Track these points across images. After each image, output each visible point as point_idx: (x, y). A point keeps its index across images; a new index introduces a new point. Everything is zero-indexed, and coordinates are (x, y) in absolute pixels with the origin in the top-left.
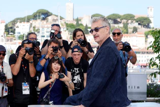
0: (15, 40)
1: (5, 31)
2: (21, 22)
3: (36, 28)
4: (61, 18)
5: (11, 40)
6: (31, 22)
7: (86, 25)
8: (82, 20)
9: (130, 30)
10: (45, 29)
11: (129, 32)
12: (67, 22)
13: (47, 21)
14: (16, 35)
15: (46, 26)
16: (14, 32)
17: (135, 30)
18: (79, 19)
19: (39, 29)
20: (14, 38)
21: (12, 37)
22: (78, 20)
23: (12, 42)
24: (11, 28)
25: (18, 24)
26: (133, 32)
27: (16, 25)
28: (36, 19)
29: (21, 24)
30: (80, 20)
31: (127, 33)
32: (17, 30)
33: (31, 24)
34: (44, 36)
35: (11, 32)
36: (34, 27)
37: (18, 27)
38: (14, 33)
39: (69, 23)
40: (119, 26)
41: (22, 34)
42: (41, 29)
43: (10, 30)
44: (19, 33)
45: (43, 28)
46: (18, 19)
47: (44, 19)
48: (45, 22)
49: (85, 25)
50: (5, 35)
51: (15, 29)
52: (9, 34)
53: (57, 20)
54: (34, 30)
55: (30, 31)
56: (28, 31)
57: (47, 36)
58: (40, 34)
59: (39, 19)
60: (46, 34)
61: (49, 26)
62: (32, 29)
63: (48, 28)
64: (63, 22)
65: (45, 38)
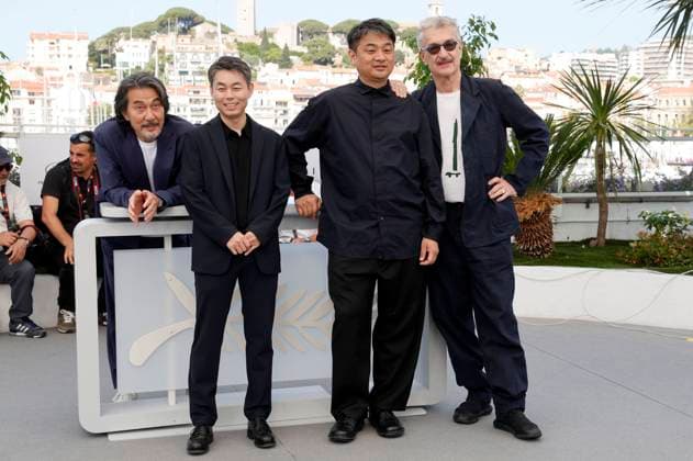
0: (115, 81)
1: (90, 60)
2: (128, 38)
3: (167, 54)
4: (225, 30)
5: (106, 81)
6: (153, 38)
7: (286, 47)
8: (275, 35)
10: (189, 56)
12: (240, 40)
13: (193, 37)
14: (119, 69)
15: (190, 48)
16: (111, 61)
17: (399, 59)
18: (268, 31)
19: (171, 56)
20: (113, 77)
21: (107, 74)
22: (265, 35)
23: (108, 87)
24: (105, 52)
25: (122, 43)
27: (118, 45)
28: (166, 32)
29: (128, 42)
30: (271, 35)
32: (120, 58)
33: (154, 42)
34: (186, 73)
35: (106, 61)
36: (161, 52)
37: (121, 50)
38: (113, 65)
39: (244, 41)
41: (132, 66)
42: (177, 55)
43: (102, 57)
44: (125, 64)
45: (183, 53)
46: (120, 30)
47: (184, 31)
48: (186, 38)
49: (282, 47)
50: (91, 69)
51: (114, 56)
52: (99, 67)
53: (215, 33)
54: (162, 58)
55: (153, 60)
56: (147, 60)
57: (194, 73)
58: (177, 67)
59: (172, 30)
60: (191, 68)
61: (197, 47)
62: (156, 55)
63: (195, 53)
64: (230, 38)
65: (188, 77)
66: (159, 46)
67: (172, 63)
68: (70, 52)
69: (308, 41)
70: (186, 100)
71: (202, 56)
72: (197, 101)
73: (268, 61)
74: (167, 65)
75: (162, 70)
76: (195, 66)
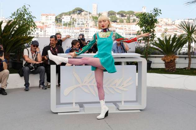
0: (61, 26)
1: (56, 21)
2: (65, 15)
4: (90, 13)
5: (59, 26)
6: (71, 15)
9: (131, 21)
10: (80, 20)
11: (130, 22)
12: (93, 16)
13: (81, 15)
14: (63, 23)
15: (80, 18)
17: (134, 21)
18: (100, 13)
19: (76, 20)
20: (61, 25)
23: (60, 28)
24: (59, 19)
25: (63, 16)
26: (133, 22)
27: (62, 17)
28: (75, 14)
31: (130, 23)
32: (63, 20)
33: (71, 16)
34: (79, 24)
35: (59, 21)
37: (63, 18)
38: (61, 22)
39: (94, 16)
40: (124, 18)
41: (66, 22)
42: (77, 20)
43: (59, 20)
44: (64, 22)
45: (79, 19)
46: (63, 13)
47: (79, 14)
48: (80, 15)
50: (56, 23)
51: (61, 20)
53: (87, 14)
55: (71, 21)
56: (69, 21)
57: (81, 24)
58: (77, 23)
59: (76, 13)
61: (82, 18)
62: (72, 20)
63: (82, 19)
64: (91, 15)
65: (79, 25)
66: (73, 17)
67: (76, 22)
68: (51, 19)
69: (111, 16)
70: (79, 31)
71: (83, 20)
72: (82, 31)
74: (74, 22)
75: (73, 23)
76: (82, 22)
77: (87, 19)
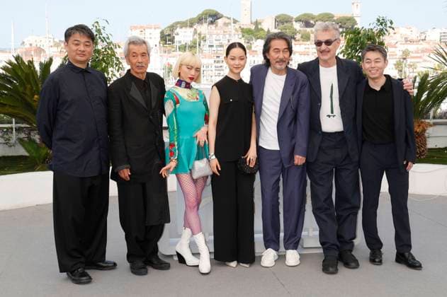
0: (174, 51)
1: (161, 40)
2: (181, 27)
3: (202, 36)
4: (235, 21)
5: (169, 52)
6: (195, 27)
7: (269, 30)
8: (262, 24)
10: (214, 36)
12: (242, 27)
13: (217, 26)
14: (177, 44)
15: (215, 32)
16: (172, 40)
18: (258, 21)
19: (205, 37)
20: (173, 49)
21: (170, 48)
22: (257, 24)
23: (170, 55)
24: (169, 35)
25: (178, 30)
27: (176, 32)
28: (202, 24)
29: (181, 30)
30: (260, 23)
32: (177, 38)
33: (196, 30)
34: (212, 46)
35: (169, 40)
36: (200, 34)
37: (178, 34)
38: (173, 42)
39: (245, 27)
40: (311, 31)
41: (183, 43)
42: (208, 36)
43: (168, 38)
44: (180, 42)
45: (210, 35)
46: (177, 23)
47: (212, 23)
48: (213, 27)
49: (266, 30)
50: (161, 45)
51: (174, 37)
52: (166, 44)
53: (229, 23)
54: (199, 38)
55: (195, 39)
56: (191, 39)
57: (217, 46)
58: (208, 43)
59: (206, 22)
60: (215, 43)
61: (219, 32)
62: (196, 36)
63: (218, 35)
64: (237, 26)
65: (214, 48)
66: (198, 31)
67: (205, 41)
68: (150, 36)
69: (281, 26)
70: (211, 61)
71: (221, 37)
72: (218, 62)
73: (258, 38)
74: (202, 42)
75: (199, 45)
76: (218, 42)
77: (230, 35)
